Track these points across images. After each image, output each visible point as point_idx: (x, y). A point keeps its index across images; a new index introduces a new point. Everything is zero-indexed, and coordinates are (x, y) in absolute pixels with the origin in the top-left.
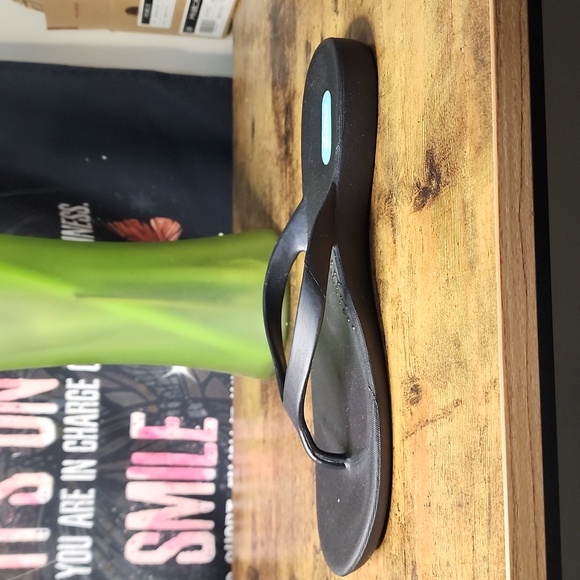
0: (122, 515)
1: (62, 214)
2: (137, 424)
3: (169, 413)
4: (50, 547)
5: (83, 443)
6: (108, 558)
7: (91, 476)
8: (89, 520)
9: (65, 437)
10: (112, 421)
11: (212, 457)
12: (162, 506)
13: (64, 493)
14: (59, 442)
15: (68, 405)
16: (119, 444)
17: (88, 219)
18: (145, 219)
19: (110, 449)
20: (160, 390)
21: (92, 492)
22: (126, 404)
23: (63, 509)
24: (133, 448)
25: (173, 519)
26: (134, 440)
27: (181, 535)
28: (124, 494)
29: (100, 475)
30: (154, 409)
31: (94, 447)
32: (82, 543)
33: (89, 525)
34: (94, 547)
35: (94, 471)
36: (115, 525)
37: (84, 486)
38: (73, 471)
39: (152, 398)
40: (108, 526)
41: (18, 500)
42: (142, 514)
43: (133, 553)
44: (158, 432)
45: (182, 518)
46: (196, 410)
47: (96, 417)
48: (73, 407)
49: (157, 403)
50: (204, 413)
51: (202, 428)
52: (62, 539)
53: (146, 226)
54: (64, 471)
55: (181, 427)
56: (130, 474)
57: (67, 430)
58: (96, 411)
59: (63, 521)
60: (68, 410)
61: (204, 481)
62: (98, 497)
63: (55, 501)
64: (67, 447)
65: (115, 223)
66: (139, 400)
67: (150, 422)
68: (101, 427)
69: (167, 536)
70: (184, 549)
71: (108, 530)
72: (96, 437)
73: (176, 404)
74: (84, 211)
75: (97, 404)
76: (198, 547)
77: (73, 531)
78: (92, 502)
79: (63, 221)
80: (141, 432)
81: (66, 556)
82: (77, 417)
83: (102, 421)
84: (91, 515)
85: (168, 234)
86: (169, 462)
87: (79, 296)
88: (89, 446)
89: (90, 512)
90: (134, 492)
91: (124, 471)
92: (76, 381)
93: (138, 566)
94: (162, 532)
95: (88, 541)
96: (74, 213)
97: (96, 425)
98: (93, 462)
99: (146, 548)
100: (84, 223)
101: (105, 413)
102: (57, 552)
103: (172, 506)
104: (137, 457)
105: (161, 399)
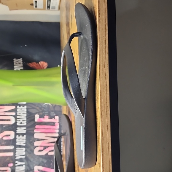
0: (33, 142)
1: (14, 62)
2: (37, 118)
3: (45, 115)
4: (14, 151)
5: (22, 123)
6: (30, 153)
7: (25, 132)
9: (17, 121)
10: (30, 117)
12: (44, 140)
13: (17, 136)
14: (16, 123)
15: (18, 113)
16: (32, 123)
17: (22, 63)
18: (37, 62)
19: (30, 124)
20: (43, 109)
21: (25, 136)
22: (34, 112)
23: (17, 140)
24: (36, 124)
25: (47, 143)
26: (36, 122)
27: (49, 147)
28: (34, 137)
29: (27, 131)
30: (41, 114)
31: (25, 124)
33: (24, 145)
34: (26, 151)
35: (25, 130)
36: (31, 145)
37: (23, 135)
38: (19, 130)
40: (29, 145)
41: (5, 138)
42: (38, 142)
43: (36, 152)
44: (42, 120)
45: (49, 143)
46: (53, 114)
47: (26, 116)
49: (42, 112)
50: (55, 114)
51: (54, 119)
52: (17, 148)
53: (38, 64)
54: (17, 130)
55: (49, 118)
56: (35, 131)
57: (18, 119)
58: (26, 114)
59: (17, 144)
60: (18, 114)
61: (55, 133)
62: (27, 137)
63: (15, 138)
64: (18, 124)
65: (29, 63)
66: (37, 111)
67: (40, 117)
69: (45, 148)
70: (50, 151)
72: (26, 121)
73: (47, 112)
74: (21, 60)
75: (26, 112)
77: (20, 146)
78: (25, 139)
79: (15, 63)
80: (38, 120)
81: (18, 153)
82: (20, 116)
83: (27, 117)
84: (25, 142)
85: (44, 66)
86: (46, 128)
87: (13, 85)
89: (25, 141)
90: (36, 136)
91: (33, 130)
92: (20, 106)
93: (38, 156)
94: (44, 147)
95: (24, 149)
96: (18, 61)
97: (26, 118)
98: (25, 128)
99: (40, 151)
100: (20, 64)
101: (28, 115)
102: (16, 152)
103: (47, 139)
104: (37, 127)
105: (43, 111)
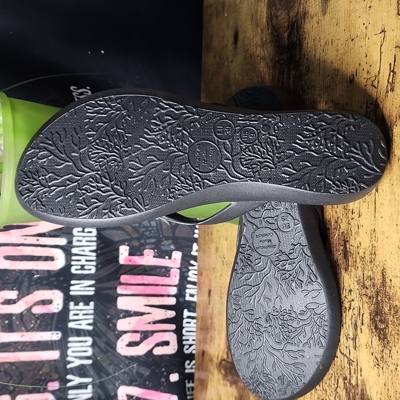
0: (114, 321)
1: (74, 94)
2: (124, 254)
3: (148, 247)
4: (62, 345)
5: (86, 267)
6: (104, 352)
7: (91, 292)
8: (89, 324)
9: (73, 263)
10: (106, 249)
11: (175, 279)
12: (142, 314)
13: (72, 305)
14: (68, 266)
15: (75, 239)
16: (111, 268)
19: (104, 273)
20: (142, 230)
21: (92, 303)
22: (116, 239)
23: (71, 316)
24: (121, 272)
25: (150, 323)
26: (122, 265)
27: (156, 334)
28: (116, 306)
29: (97, 291)
30: (136, 243)
31: (93, 271)
32: (86, 342)
33: (91, 328)
34: (94, 345)
35: (93, 289)
36: (109, 327)
37: (86, 300)
38: (78, 288)
39: (135, 235)
40: (104, 329)
41: (37, 310)
42: (128, 320)
43: (122, 348)
44: (138, 260)
45: (155, 323)
46: (167, 245)
47: (94, 248)
48: (78, 241)
49: (137, 239)
50: (172, 247)
51: (170, 258)
52: (70, 339)
54: (72, 288)
55: (154, 257)
56: (120, 290)
57: (74, 258)
58: (95, 244)
59: (71, 325)
60: (75, 243)
61: (169, 296)
62: (96, 306)
63: (66, 310)
64: (73, 270)
66: (126, 237)
67: (131, 254)
68: (97, 256)
69: (146, 335)
70: (157, 345)
71: (104, 332)
72: (94, 263)
73: (153, 241)
74: (88, 92)
75: (95, 239)
76: (167, 343)
77: (79, 333)
78: (92, 312)
80: (126, 260)
81: (73, 352)
82: (81, 248)
83: (99, 252)
84: (91, 321)
86: (146, 282)
88: (90, 270)
89: (91, 319)
90: (122, 303)
91: (116, 288)
93: (126, 357)
94: (142, 332)
95: (89, 340)
96: (82, 94)
97: (94, 254)
98: (93, 282)
99: (131, 344)
101: (101, 246)
102: (68, 348)
103: (148, 313)
104: (124, 278)
105: (142, 236)
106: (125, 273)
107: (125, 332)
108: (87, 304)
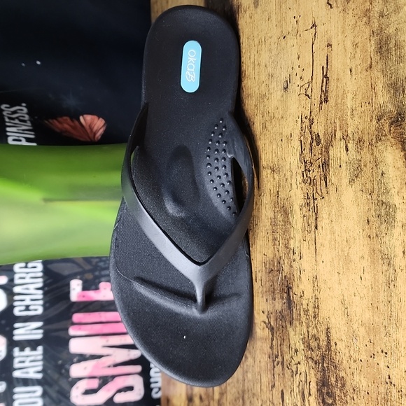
0: (67, 366)
1: (5, 113)
2: (76, 289)
3: (103, 279)
4: (7, 397)
5: (31, 308)
6: (57, 402)
7: (38, 335)
8: (38, 372)
9: (16, 304)
10: (54, 285)
12: (100, 357)
13: (16, 351)
14: (10, 308)
15: (17, 276)
16: (61, 307)
17: (27, 117)
18: (75, 117)
19: (53, 312)
20: (95, 261)
21: (40, 349)
22: (66, 273)
23: (16, 364)
24: (73, 310)
25: (109, 367)
26: (74, 303)
27: (116, 379)
28: (68, 349)
29: (45, 334)
30: (89, 276)
31: (40, 311)
32: (34, 392)
33: (40, 376)
34: (44, 395)
35: (41, 331)
36: (61, 374)
37: (33, 344)
38: (23, 332)
39: (88, 267)
40: (56, 376)
42: (83, 364)
43: (77, 397)
44: (93, 295)
45: (115, 365)
47: (40, 285)
48: (21, 278)
49: (92, 271)
52: (17, 390)
53: (77, 123)
54: (16, 332)
56: (72, 331)
57: (16, 298)
58: (41, 280)
59: (17, 374)
60: (17, 281)
62: (45, 353)
63: (10, 357)
64: (17, 312)
65: (50, 120)
66: (77, 270)
67: (85, 288)
68: (45, 294)
69: (105, 381)
70: (119, 391)
71: (56, 380)
72: (41, 302)
74: (23, 110)
75: (41, 274)
76: (130, 388)
77: (26, 382)
78: (40, 357)
79: (7, 120)
80: (79, 296)
81: (20, 404)
82: (25, 286)
83: (46, 288)
84: (40, 368)
85: (95, 128)
86: (103, 319)
87: (46, 200)
88: (36, 310)
89: (39, 366)
90: (76, 346)
91: (67, 329)
94: (100, 378)
95: (39, 390)
96: (15, 112)
97: (41, 292)
98: (40, 324)
99: (88, 392)
100: (25, 121)
101: (48, 282)
102: (13, 400)
103: (108, 355)
104: (77, 317)
105: (95, 268)
106: (78, 311)
107: (80, 379)
108: (34, 349)
